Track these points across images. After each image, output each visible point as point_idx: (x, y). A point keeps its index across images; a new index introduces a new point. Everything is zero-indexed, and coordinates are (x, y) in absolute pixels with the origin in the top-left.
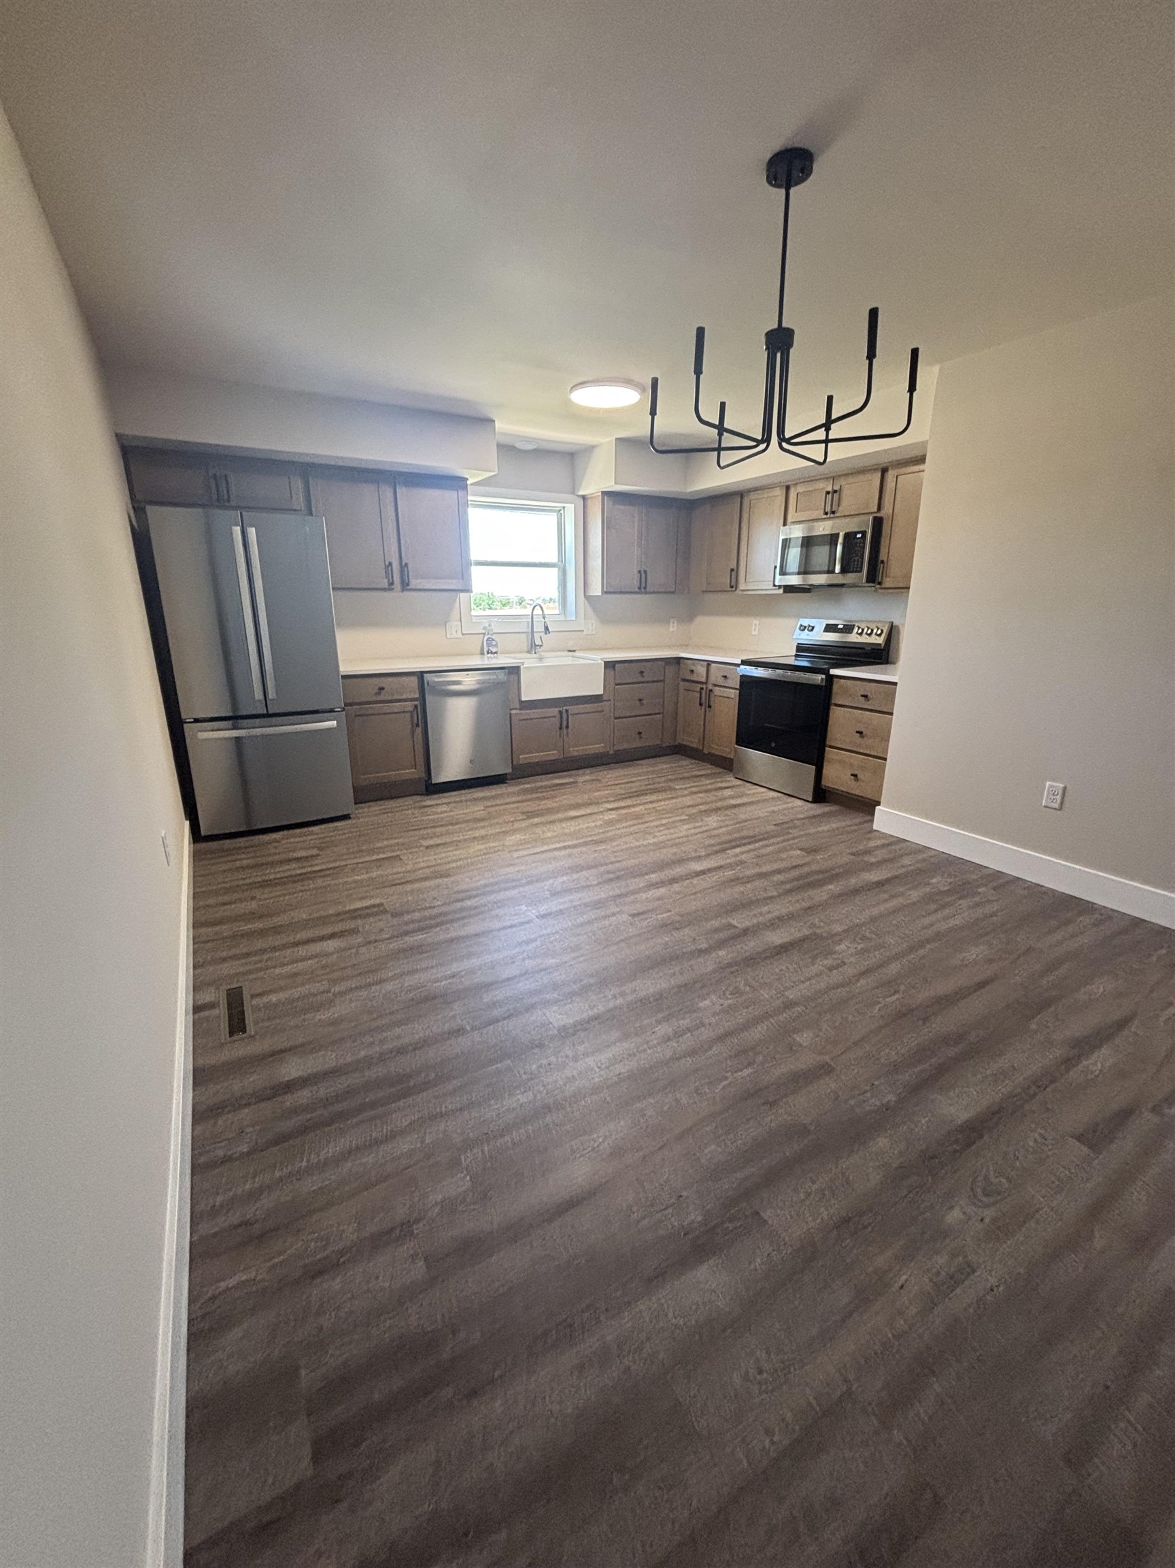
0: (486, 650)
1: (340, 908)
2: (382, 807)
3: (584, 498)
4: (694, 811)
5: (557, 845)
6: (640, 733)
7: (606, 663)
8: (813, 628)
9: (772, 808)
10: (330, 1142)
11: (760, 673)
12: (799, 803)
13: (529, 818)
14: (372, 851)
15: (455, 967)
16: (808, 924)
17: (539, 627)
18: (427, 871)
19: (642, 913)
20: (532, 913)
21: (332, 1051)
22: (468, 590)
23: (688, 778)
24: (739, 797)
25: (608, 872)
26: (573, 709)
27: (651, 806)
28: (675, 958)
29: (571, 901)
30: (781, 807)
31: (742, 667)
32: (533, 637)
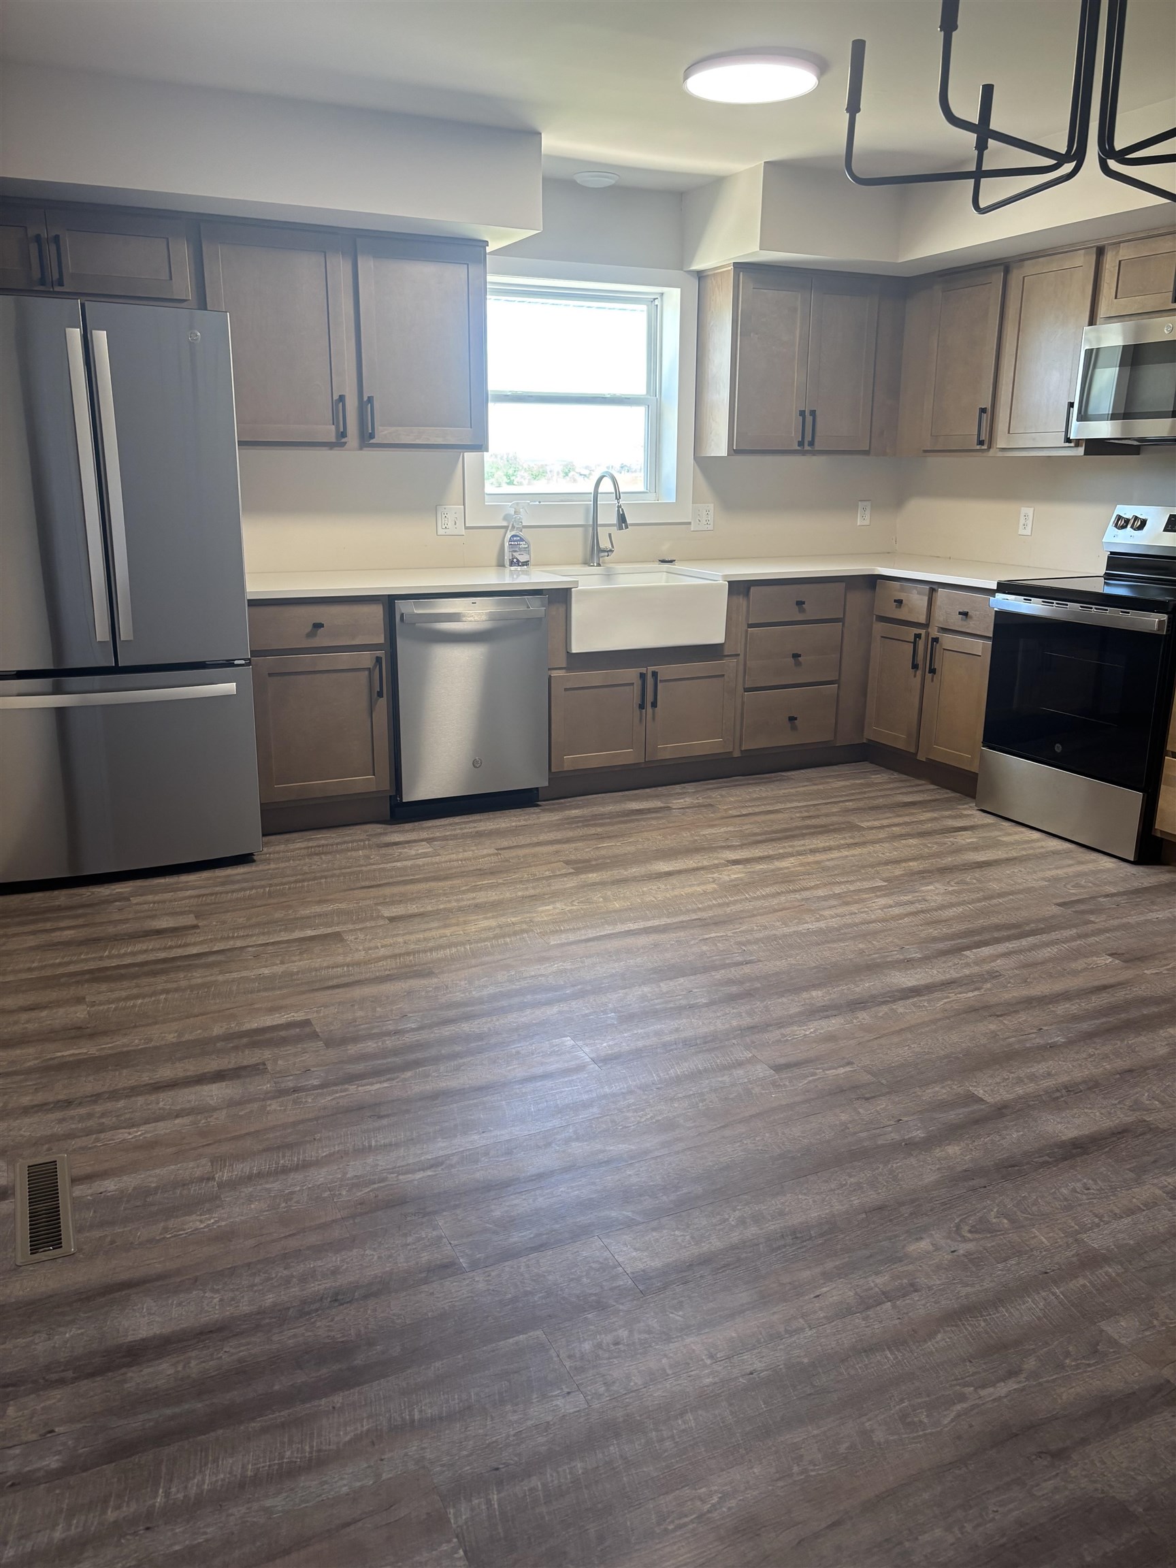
0: (507, 557)
1: (234, 1027)
2: (310, 844)
3: (701, 276)
4: (898, 871)
5: (632, 926)
6: (792, 719)
7: (732, 584)
8: (1144, 523)
9: (1054, 873)
10: (206, 1464)
11: (1034, 607)
12: (1107, 863)
13: (578, 872)
14: (289, 925)
15: (440, 1148)
16: (1128, 1103)
17: (608, 517)
18: (390, 963)
19: (797, 1064)
20: (585, 1053)
21: (213, 1291)
22: (480, 446)
23: (885, 806)
24: (988, 847)
25: (730, 982)
26: (665, 671)
27: (811, 858)
28: (858, 1155)
29: (658, 1034)
30: (1070, 870)
31: (999, 596)
32: (595, 536)
